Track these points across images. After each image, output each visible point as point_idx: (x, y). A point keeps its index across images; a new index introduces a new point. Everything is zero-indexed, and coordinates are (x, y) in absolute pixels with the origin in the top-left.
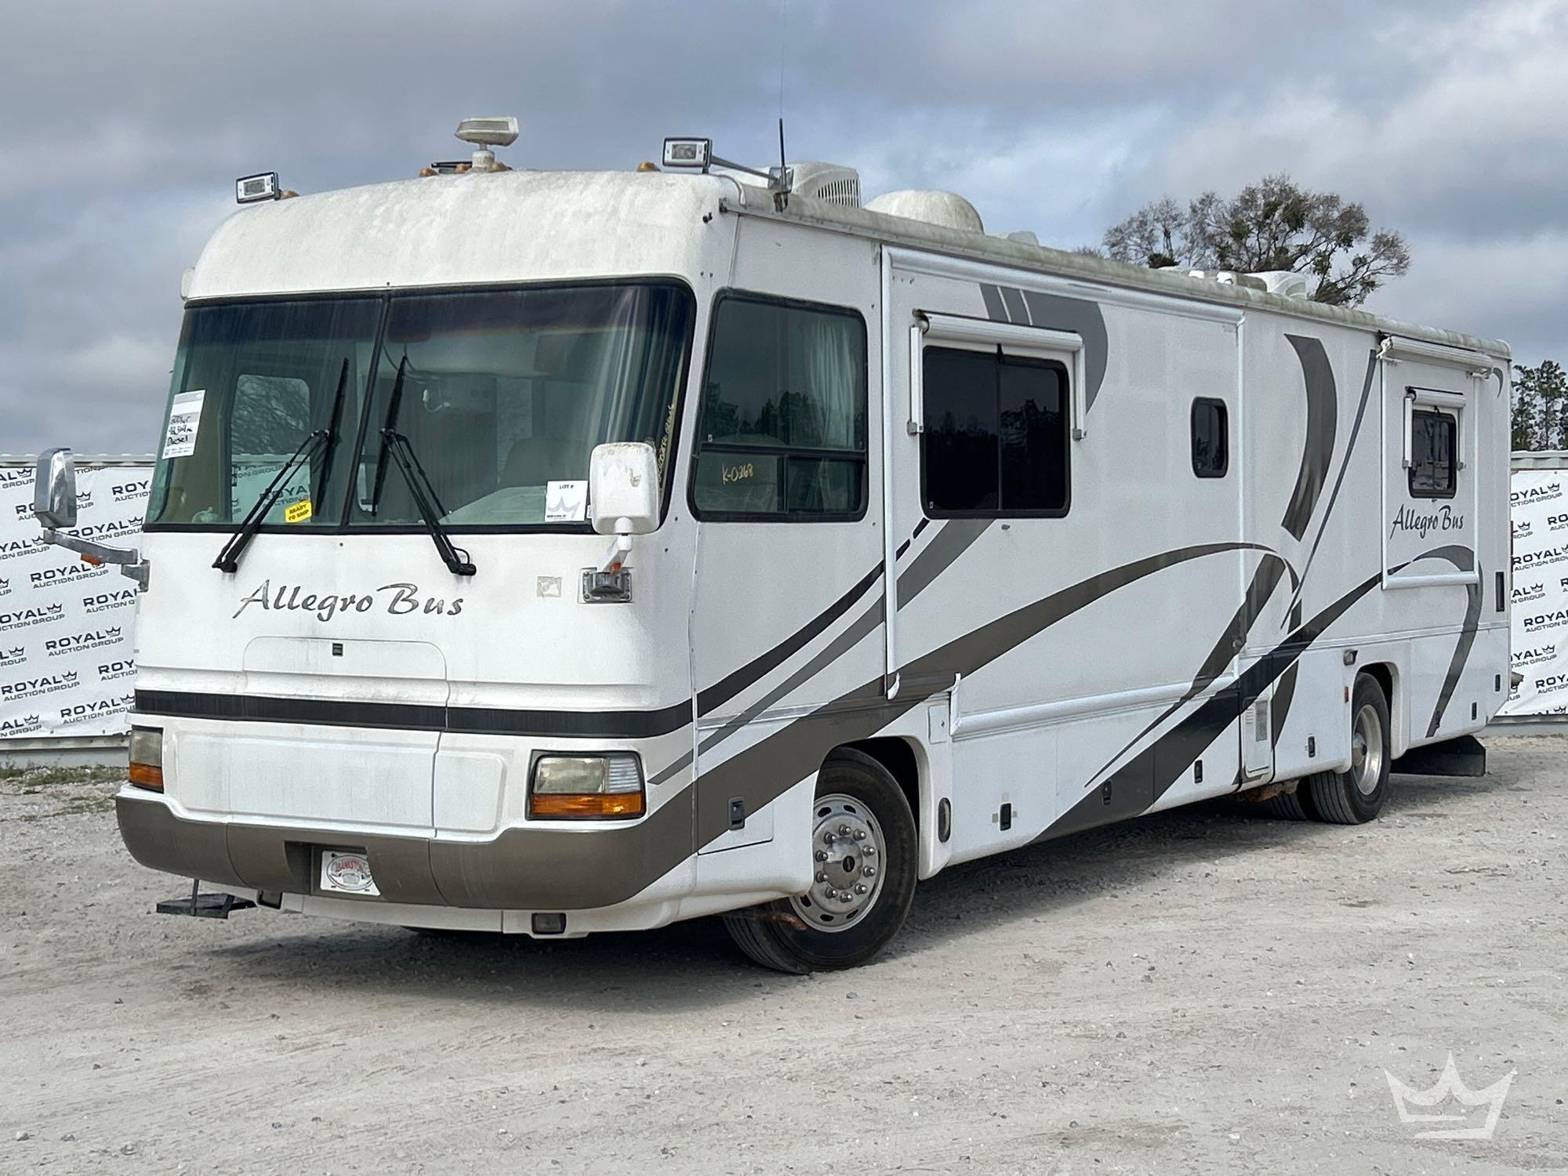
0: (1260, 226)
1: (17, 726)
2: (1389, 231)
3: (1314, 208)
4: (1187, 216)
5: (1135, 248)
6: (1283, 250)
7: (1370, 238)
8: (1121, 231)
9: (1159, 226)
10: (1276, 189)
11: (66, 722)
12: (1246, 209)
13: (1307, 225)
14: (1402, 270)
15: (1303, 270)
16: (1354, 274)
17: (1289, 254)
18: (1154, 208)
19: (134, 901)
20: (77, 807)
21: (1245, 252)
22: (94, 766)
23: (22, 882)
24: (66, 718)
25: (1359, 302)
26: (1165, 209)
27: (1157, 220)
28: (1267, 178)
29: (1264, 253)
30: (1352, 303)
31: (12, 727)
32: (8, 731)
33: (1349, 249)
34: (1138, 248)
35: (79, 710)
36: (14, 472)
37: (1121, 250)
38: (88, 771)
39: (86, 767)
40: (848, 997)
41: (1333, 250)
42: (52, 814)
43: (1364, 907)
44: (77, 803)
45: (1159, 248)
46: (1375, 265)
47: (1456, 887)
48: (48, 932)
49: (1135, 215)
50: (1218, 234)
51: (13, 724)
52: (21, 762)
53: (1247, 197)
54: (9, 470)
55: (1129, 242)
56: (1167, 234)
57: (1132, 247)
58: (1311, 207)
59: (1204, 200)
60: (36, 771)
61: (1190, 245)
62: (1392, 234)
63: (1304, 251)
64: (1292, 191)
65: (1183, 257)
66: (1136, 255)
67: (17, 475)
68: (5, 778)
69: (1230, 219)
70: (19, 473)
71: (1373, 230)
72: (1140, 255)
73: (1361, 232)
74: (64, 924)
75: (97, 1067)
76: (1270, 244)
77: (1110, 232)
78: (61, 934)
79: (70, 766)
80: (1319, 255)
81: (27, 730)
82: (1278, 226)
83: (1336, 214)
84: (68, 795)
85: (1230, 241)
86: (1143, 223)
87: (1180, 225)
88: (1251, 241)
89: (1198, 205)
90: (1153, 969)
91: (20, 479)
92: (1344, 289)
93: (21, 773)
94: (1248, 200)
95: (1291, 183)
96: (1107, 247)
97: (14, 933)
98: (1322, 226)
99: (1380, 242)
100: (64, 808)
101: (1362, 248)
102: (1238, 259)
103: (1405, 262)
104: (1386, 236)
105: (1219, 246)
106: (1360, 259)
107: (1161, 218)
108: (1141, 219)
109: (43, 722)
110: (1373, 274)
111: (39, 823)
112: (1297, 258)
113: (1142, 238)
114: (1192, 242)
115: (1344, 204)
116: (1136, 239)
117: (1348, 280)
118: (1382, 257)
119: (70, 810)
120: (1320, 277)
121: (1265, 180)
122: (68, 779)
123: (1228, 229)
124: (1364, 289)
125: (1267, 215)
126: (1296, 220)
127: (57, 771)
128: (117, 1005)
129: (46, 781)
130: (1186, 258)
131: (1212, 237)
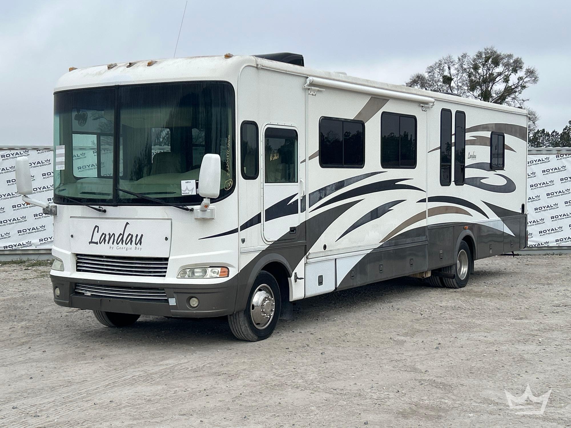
0: (484, 65)
1: (23, 245)
2: (531, 68)
3: (504, 59)
4: (457, 62)
5: (437, 73)
6: (492, 74)
7: (524, 70)
8: (432, 68)
9: (446, 65)
10: (489, 52)
11: (41, 244)
12: (478, 59)
13: (501, 65)
14: (535, 82)
15: (499, 81)
16: (518, 83)
17: (494, 76)
18: (444, 59)
19: (57, 311)
20: (43, 275)
21: (478, 75)
22: (51, 260)
23: (16, 304)
24: (41, 242)
25: (520, 93)
26: (449, 59)
27: (446, 63)
28: (486, 48)
29: (485, 75)
30: (517, 94)
31: (21, 245)
32: (20, 246)
33: (516, 74)
34: (439, 74)
35: (46, 239)
36: (22, 152)
37: (432, 74)
38: (49, 261)
39: (48, 260)
40: (322, 354)
41: (510, 74)
42: (33, 278)
43: (521, 320)
44: (43, 273)
45: (446, 73)
46: (525, 80)
47: (557, 312)
48: (23, 323)
49: (437, 61)
50: (468, 68)
51: (22, 244)
52: (24, 258)
53: (479, 55)
54: (20, 151)
55: (435, 71)
56: (449, 68)
57: (436, 73)
58: (502, 59)
59: (463, 56)
60: (30, 261)
61: (457, 72)
62: (532, 69)
63: (500, 74)
64: (495, 52)
65: (455, 77)
66: (438, 76)
67: (23, 153)
68: (19, 264)
69: (472, 62)
70: (24, 152)
71: (525, 67)
72: (439, 76)
73: (521, 68)
74: (29, 320)
75: (31, 378)
76: (487, 72)
77: (428, 68)
78: (27, 324)
79: (42, 260)
80: (505, 76)
81: (28, 246)
82: (490, 65)
83: (512, 61)
84: (40, 270)
85: (473, 70)
86: (440, 64)
87: (454, 65)
88: (480, 71)
89: (461, 58)
90: (440, 344)
91: (24, 154)
92: (514, 88)
93: (25, 262)
94: (479, 56)
95: (495, 49)
96: (427, 73)
97: (10, 323)
98: (507, 65)
99: (528, 72)
100: (38, 276)
101: (521, 73)
102: (475, 77)
103: (537, 79)
104: (530, 69)
105: (469, 73)
106: (520, 77)
107: (447, 62)
108: (440, 63)
109: (33, 243)
110: (525, 83)
111: (27, 281)
112: (497, 77)
113: (440, 69)
114: (458, 71)
115: (515, 57)
116: (437, 70)
117: (516, 85)
118: (529, 77)
119: (40, 276)
120: (505, 84)
121: (485, 48)
122: (41, 264)
123: (472, 66)
124: (522, 88)
125: (486, 61)
126: (496, 63)
127: (37, 261)
128: (44, 353)
129: (33, 265)
130: (456, 77)
131: (465, 69)
